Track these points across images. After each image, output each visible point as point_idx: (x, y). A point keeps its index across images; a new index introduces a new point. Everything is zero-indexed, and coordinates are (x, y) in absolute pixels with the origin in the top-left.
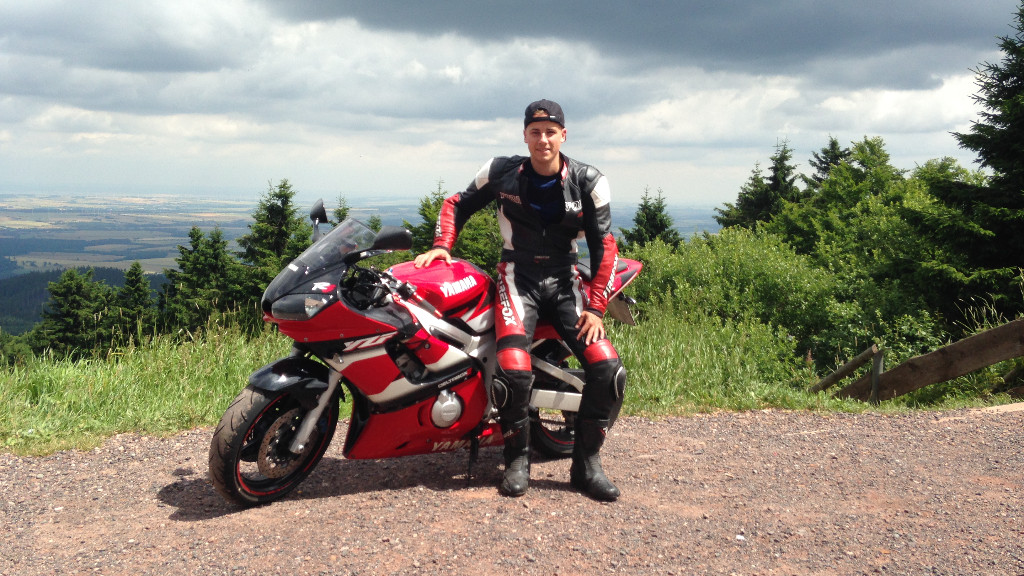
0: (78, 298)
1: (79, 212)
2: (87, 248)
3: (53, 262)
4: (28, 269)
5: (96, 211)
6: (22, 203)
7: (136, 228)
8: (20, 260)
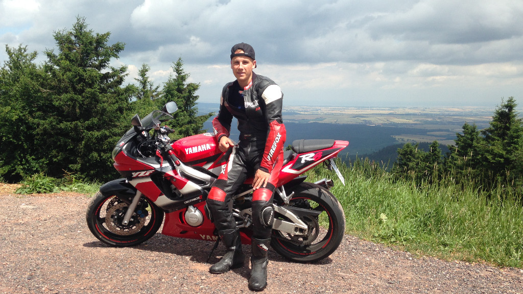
0: (410, 157)
1: (427, 115)
2: (428, 133)
3: (412, 139)
4: (400, 141)
5: (434, 114)
6: (400, 111)
7: (453, 123)
8: (397, 137)
